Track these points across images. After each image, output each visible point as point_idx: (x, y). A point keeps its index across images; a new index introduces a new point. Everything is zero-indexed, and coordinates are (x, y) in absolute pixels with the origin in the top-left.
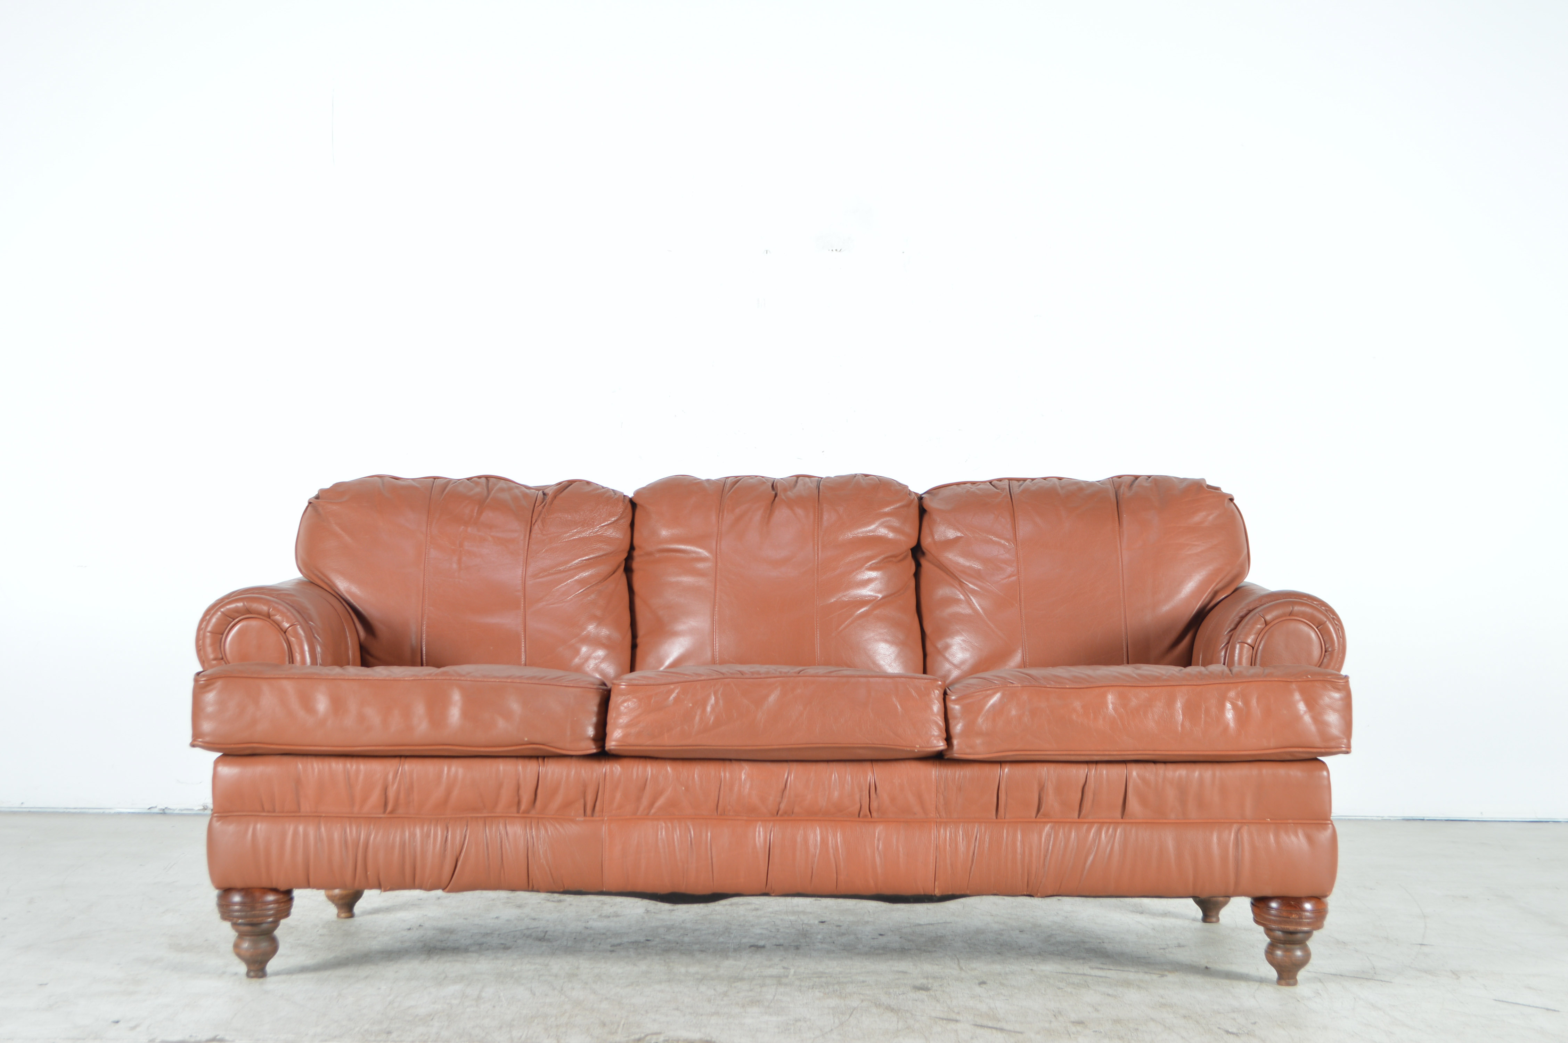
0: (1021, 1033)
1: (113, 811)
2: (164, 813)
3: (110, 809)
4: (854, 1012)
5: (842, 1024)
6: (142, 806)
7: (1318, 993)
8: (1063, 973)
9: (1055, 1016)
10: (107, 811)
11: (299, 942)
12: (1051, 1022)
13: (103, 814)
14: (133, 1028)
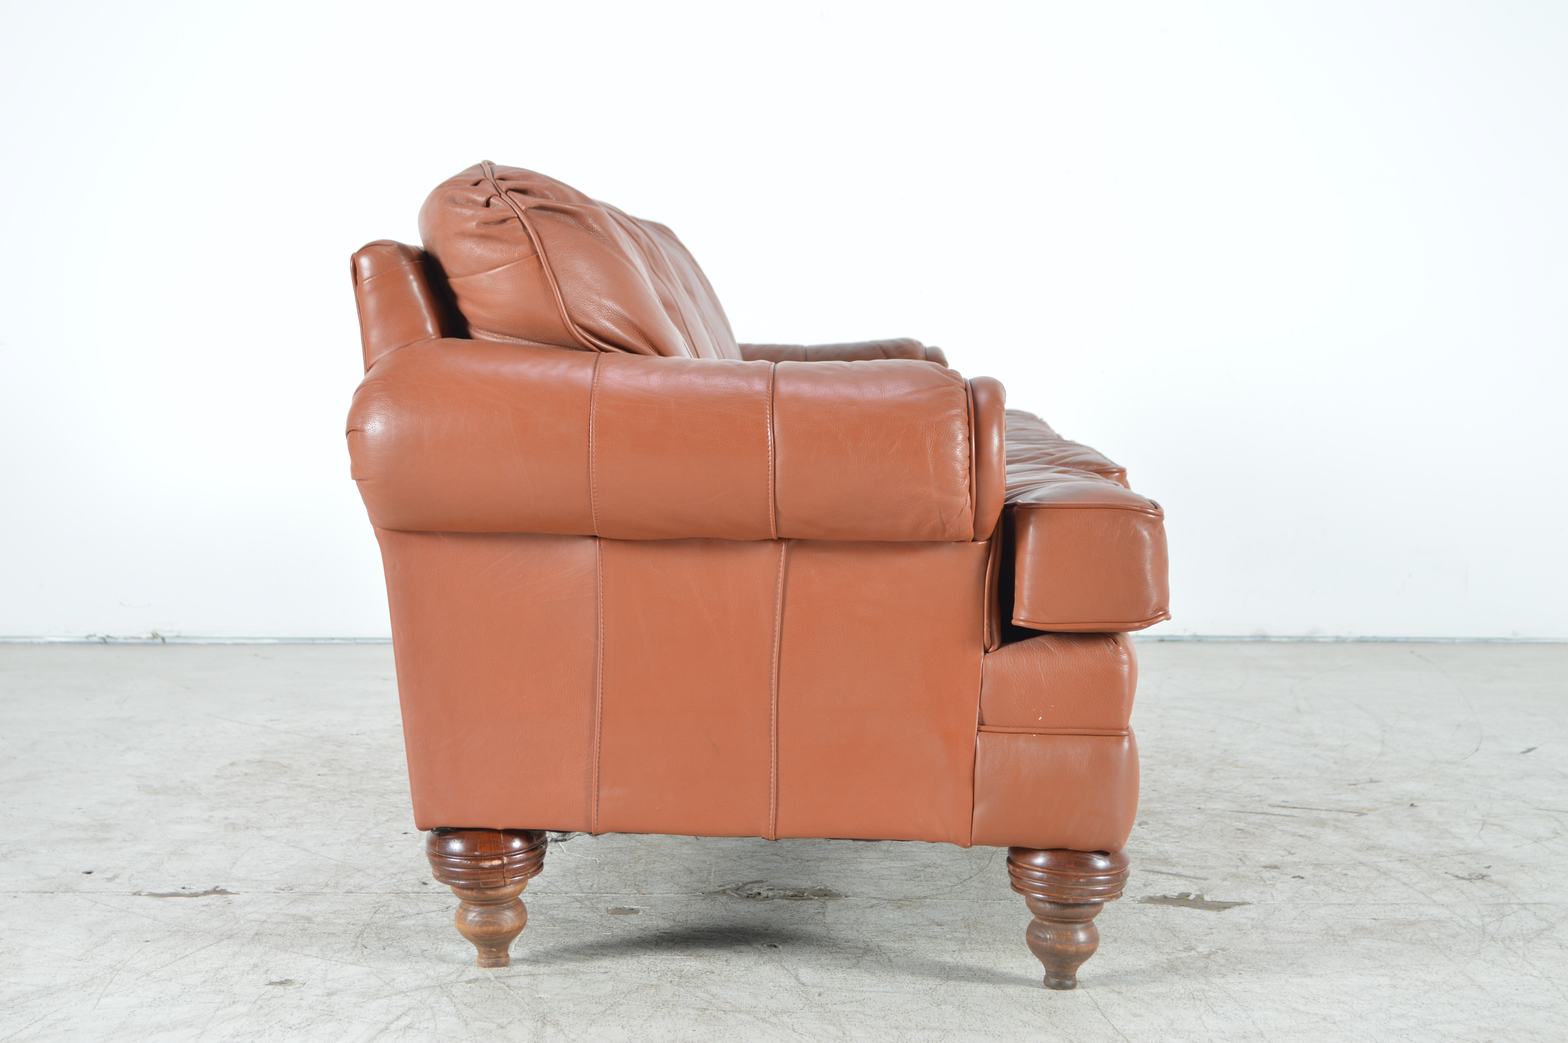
0: (1206, 879)
1: (41, 641)
2: (105, 642)
3: (39, 637)
4: (994, 857)
5: (981, 870)
6: (78, 633)
7: (1558, 833)
8: (1238, 812)
9: (1241, 859)
10: (35, 640)
11: (296, 782)
12: (1238, 867)
13: (32, 643)
14: (109, 880)
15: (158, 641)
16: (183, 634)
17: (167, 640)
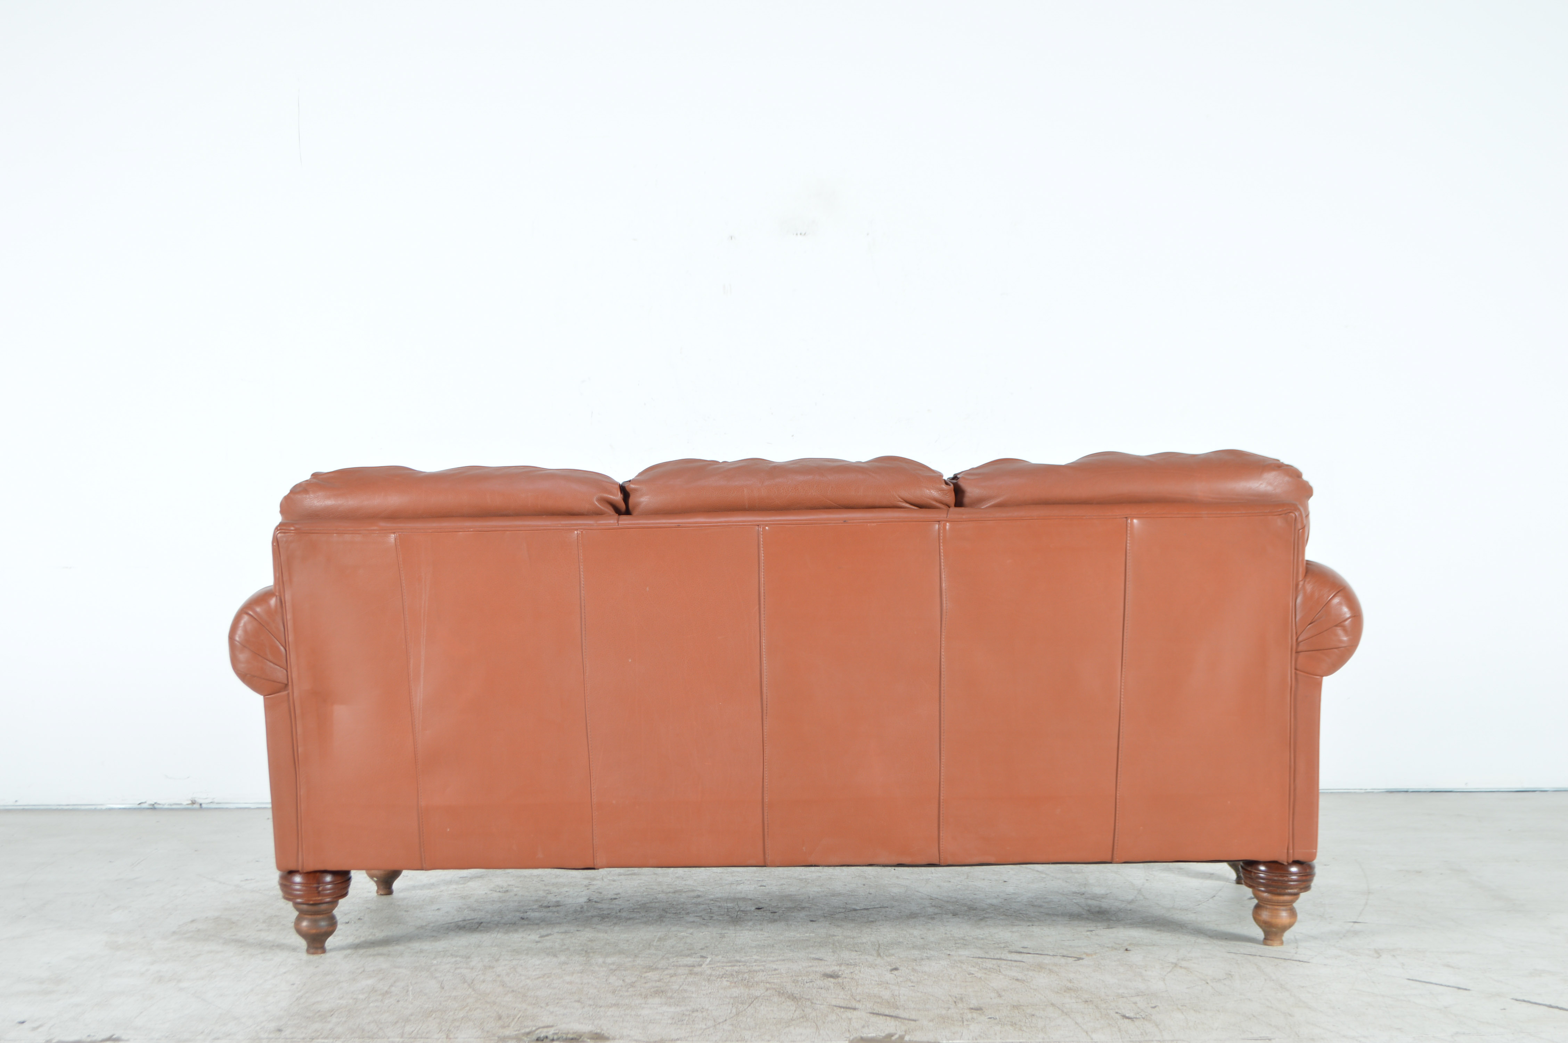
1: (104, 807)
2: (153, 808)
3: (102, 805)
4: (755, 1001)
5: (738, 1014)
6: (131, 802)
9: (955, 1002)
10: (99, 807)
12: (949, 1008)
13: (95, 810)
15: (196, 807)
16: (216, 801)
17: (204, 806)
